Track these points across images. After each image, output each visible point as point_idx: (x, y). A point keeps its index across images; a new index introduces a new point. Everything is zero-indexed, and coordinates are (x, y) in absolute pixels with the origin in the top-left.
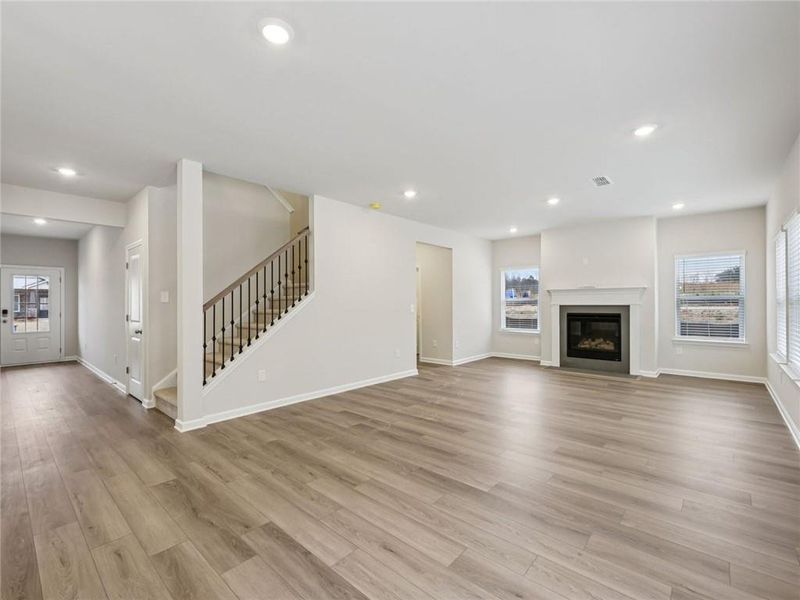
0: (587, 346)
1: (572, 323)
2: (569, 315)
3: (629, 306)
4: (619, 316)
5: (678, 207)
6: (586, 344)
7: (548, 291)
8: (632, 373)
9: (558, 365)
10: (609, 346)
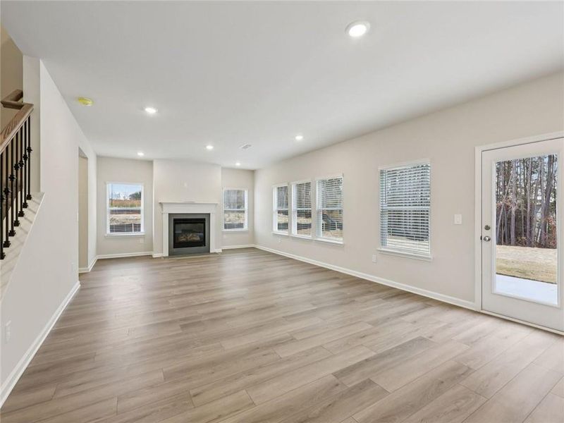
0: (184, 239)
1: (177, 226)
2: (175, 220)
3: (209, 214)
4: (204, 220)
5: (238, 164)
6: (182, 239)
7: (160, 203)
8: (211, 252)
9: (167, 255)
10: (197, 238)
